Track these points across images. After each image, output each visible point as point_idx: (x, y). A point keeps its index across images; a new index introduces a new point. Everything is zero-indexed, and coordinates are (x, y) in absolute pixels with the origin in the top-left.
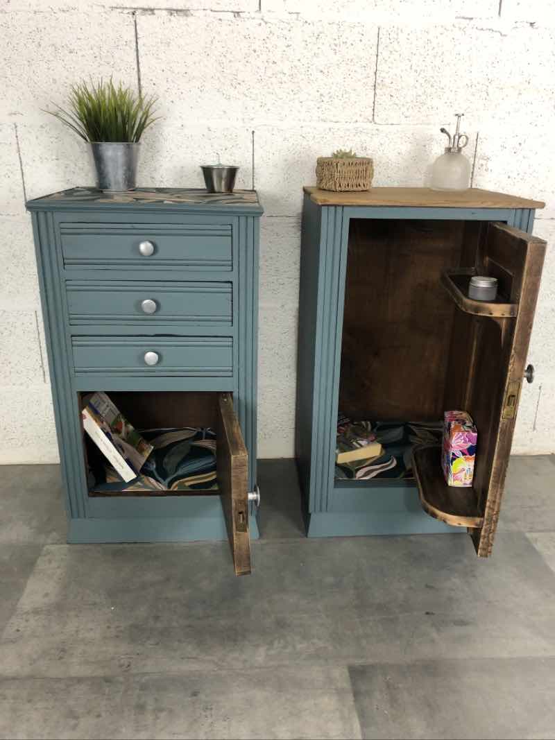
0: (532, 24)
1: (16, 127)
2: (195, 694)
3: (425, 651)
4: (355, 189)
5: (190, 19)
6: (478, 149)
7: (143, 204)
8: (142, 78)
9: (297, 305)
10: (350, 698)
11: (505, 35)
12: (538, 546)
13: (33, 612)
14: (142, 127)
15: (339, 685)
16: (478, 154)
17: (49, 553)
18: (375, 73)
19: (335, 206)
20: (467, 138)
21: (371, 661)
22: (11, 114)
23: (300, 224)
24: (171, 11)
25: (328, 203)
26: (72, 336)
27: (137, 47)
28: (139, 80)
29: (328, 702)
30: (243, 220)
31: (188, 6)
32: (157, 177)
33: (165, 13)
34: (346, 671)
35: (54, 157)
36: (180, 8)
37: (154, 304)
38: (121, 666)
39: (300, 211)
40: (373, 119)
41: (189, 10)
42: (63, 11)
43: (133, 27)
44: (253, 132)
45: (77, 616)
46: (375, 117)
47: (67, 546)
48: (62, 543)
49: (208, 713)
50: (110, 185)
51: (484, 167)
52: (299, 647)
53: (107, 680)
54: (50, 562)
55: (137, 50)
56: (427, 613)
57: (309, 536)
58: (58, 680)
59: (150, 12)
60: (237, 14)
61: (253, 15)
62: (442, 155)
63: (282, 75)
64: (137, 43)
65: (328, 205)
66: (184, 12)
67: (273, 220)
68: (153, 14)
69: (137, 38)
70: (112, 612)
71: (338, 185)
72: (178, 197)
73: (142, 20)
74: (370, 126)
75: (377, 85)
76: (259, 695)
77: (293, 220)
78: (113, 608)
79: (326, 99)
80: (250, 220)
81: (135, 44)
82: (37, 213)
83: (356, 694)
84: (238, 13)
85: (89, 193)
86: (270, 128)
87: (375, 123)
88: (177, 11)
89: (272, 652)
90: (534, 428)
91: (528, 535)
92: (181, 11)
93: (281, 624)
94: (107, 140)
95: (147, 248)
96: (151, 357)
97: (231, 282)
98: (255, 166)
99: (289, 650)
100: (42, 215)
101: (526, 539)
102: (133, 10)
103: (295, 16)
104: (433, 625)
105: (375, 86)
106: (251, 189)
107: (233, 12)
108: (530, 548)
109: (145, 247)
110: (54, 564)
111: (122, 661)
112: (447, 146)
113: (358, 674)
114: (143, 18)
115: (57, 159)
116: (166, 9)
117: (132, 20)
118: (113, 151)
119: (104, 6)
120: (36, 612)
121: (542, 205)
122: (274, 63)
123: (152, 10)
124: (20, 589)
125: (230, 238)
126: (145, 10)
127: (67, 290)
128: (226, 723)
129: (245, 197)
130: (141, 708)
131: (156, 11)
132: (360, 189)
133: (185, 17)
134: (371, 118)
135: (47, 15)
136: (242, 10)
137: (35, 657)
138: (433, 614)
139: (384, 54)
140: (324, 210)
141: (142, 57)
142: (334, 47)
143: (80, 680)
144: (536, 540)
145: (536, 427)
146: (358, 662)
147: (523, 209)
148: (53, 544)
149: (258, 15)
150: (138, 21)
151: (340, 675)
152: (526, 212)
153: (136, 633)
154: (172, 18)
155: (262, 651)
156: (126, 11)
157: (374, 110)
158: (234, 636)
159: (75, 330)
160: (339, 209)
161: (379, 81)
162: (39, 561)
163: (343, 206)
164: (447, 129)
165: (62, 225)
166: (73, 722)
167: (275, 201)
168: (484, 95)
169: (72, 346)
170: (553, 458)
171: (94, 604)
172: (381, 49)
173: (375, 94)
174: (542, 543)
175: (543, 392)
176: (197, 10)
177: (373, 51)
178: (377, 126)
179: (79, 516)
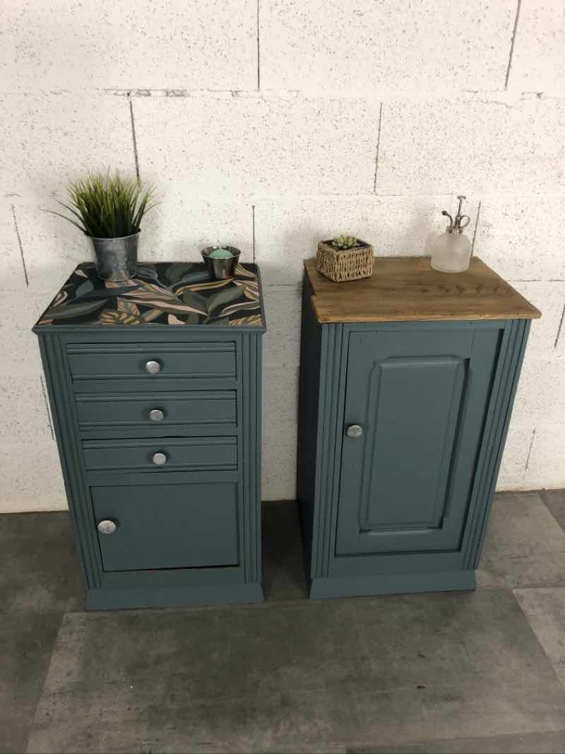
0: (539, 95)
1: (13, 208)
5: (186, 100)
6: (480, 217)
8: (139, 157)
9: (298, 364)
11: (511, 107)
12: (524, 605)
13: (59, 693)
14: (142, 212)
16: (480, 222)
17: (68, 622)
18: (377, 147)
19: (336, 323)
20: (469, 219)
22: (7, 196)
23: (301, 292)
24: (168, 93)
25: (327, 321)
26: (82, 440)
27: (133, 127)
28: (137, 158)
30: (246, 337)
31: (185, 86)
32: (158, 251)
33: (160, 93)
35: (53, 235)
36: (176, 89)
37: (161, 413)
39: (300, 279)
40: (375, 191)
41: (186, 91)
42: (55, 93)
43: (129, 109)
44: (253, 207)
45: (99, 697)
46: (376, 189)
47: (85, 613)
51: (486, 233)
52: (303, 728)
54: (70, 633)
55: (134, 131)
56: (419, 687)
57: (311, 596)
59: (145, 94)
60: (235, 93)
61: (251, 93)
63: (282, 151)
64: (133, 124)
65: (329, 323)
66: (181, 94)
67: (274, 288)
68: (149, 95)
69: (133, 119)
70: (131, 691)
71: (338, 276)
73: (138, 102)
74: (372, 198)
75: (379, 158)
77: (294, 289)
78: (132, 687)
79: (327, 173)
80: (253, 339)
81: (131, 125)
82: (44, 336)
84: (237, 92)
86: (270, 202)
87: (377, 195)
88: (173, 91)
89: (279, 735)
90: (527, 467)
91: (514, 591)
92: (178, 91)
93: (285, 702)
95: (154, 366)
96: (159, 458)
97: (236, 391)
98: (256, 239)
99: (293, 733)
100: (48, 339)
101: (512, 597)
102: (126, 92)
103: (294, 94)
104: (424, 701)
105: (377, 159)
106: (252, 261)
107: (230, 91)
108: (516, 609)
109: (152, 366)
112: (449, 226)
114: (137, 99)
115: (56, 237)
116: (163, 90)
117: (128, 102)
119: (98, 89)
121: (538, 314)
122: (275, 139)
123: (148, 90)
124: (45, 666)
125: (234, 353)
126: (140, 91)
127: (76, 401)
131: (152, 93)
133: (182, 99)
134: (372, 190)
135: (39, 98)
136: (241, 89)
138: (423, 687)
139: (386, 127)
140: (325, 327)
141: (138, 138)
142: (334, 122)
144: (522, 598)
145: (529, 465)
146: (357, 745)
147: (519, 319)
149: (258, 95)
150: (133, 102)
152: (523, 322)
153: (155, 716)
154: (169, 100)
155: (269, 733)
156: (121, 93)
157: (375, 181)
158: (243, 717)
160: (339, 326)
161: (381, 154)
162: (60, 633)
163: (343, 323)
165: (69, 346)
167: (275, 271)
168: (487, 165)
169: (83, 449)
170: (543, 494)
171: (114, 682)
172: (383, 123)
173: (377, 167)
174: (528, 600)
175: (536, 435)
176: (194, 90)
177: (375, 126)
178: (380, 198)
179: (95, 587)
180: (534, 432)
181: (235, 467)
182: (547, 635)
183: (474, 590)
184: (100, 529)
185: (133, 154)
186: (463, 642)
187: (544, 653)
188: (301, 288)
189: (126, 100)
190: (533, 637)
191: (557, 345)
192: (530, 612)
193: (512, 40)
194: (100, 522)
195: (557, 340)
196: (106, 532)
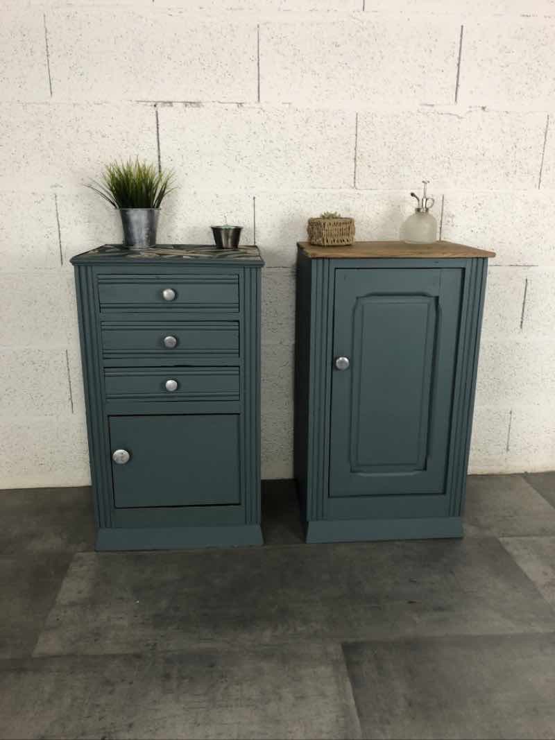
0: (483, 108)
1: (56, 197)
2: (212, 666)
3: (409, 631)
4: (340, 243)
5: (202, 109)
6: (444, 208)
7: (165, 259)
8: (161, 156)
9: (293, 342)
10: (343, 668)
11: (462, 118)
12: (509, 549)
13: (70, 605)
14: (162, 195)
15: (335, 657)
16: (445, 213)
17: (80, 558)
18: (355, 149)
19: (323, 258)
20: (433, 200)
21: (362, 639)
22: (52, 187)
23: (294, 274)
24: (186, 104)
25: (316, 256)
26: (105, 368)
27: (158, 132)
28: (159, 157)
29: (325, 670)
30: (248, 271)
31: (200, 99)
32: (173, 235)
33: (181, 105)
34: (340, 647)
35: (86, 220)
36: (192, 101)
37: (175, 340)
38: (148, 645)
39: (294, 261)
40: (355, 185)
41: (200, 102)
42: (98, 104)
43: (155, 117)
44: (254, 198)
45: (107, 608)
46: (357, 184)
47: (95, 553)
48: (90, 551)
49: (223, 680)
50: (135, 243)
51: (451, 223)
52: (299, 629)
53: (138, 656)
54: (81, 566)
55: (158, 134)
56: (411, 602)
57: (308, 542)
58: (95, 657)
59: (168, 104)
61: (253, 105)
62: (414, 215)
63: (277, 152)
64: (158, 128)
65: (318, 258)
66: (197, 104)
67: (271, 270)
68: (172, 106)
69: (158, 125)
70: (138, 605)
71: (325, 241)
72: (193, 253)
73: (162, 110)
74: (352, 191)
75: (357, 159)
76: (265, 665)
77: (288, 270)
78: (138, 602)
79: (315, 169)
80: (254, 271)
81: (156, 129)
82: (79, 267)
83: (350, 664)
84: (241, 104)
85: (118, 250)
86: (269, 194)
87: (357, 189)
88: (191, 103)
89: (277, 633)
90: (508, 450)
91: (501, 539)
92: (194, 103)
93: (284, 612)
94: (133, 207)
95: (169, 294)
96: (171, 384)
97: (238, 321)
98: (257, 226)
99: (290, 632)
100: (83, 269)
101: (499, 542)
102: (154, 104)
103: (287, 106)
104: (415, 611)
105: (355, 159)
106: (253, 244)
107: (237, 103)
108: (501, 549)
109: (167, 294)
110: (85, 568)
111: (149, 642)
112: (417, 207)
113: (350, 649)
115: (88, 222)
116: (182, 102)
117: (154, 111)
118: (139, 216)
119: (131, 101)
120: (72, 604)
121: (493, 255)
122: (271, 142)
123: (170, 103)
124: (57, 587)
125: (237, 285)
126: (164, 103)
127: (102, 330)
128: (238, 687)
129: (249, 251)
130: (167, 677)
131: (174, 104)
132: (344, 243)
133: (197, 108)
134: (353, 185)
135: (85, 107)
136: (244, 101)
137: (73, 639)
138: (415, 602)
139: (362, 133)
140: (314, 262)
141: (162, 140)
142: (320, 129)
143: (114, 656)
144: (508, 543)
145: (510, 448)
146: (351, 640)
147: (478, 258)
148: (84, 551)
149: (257, 106)
150: (159, 112)
151: (334, 649)
152: (481, 260)
153: (159, 620)
154: (187, 109)
155: (268, 633)
156: (149, 104)
157: (355, 177)
158: (245, 622)
159: (107, 363)
160: (326, 261)
161: (358, 155)
162: (71, 566)
163: (329, 259)
164: (416, 194)
165: (100, 277)
166: (110, 688)
167: (273, 254)
168: (447, 164)
169: (105, 376)
170: (526, 476)
171: (122, 598)
172: (359, 130)
173: (356, 165)
174: (512, 546)
175: (513, 416)
176: (208, 102)
177: (353, 131)
178: (358, 191)
179: (106, 526)
180: (511, 413)
181: (237, 398)
182: (533, 568)
183: (461, 538)
184: (115, 459)
185: (156, 153)
186: (452, 572)
187: (529, 580)
188: (295, 271)
189: (153, 110)
190: (518, 569)
191: (523, 326)
192: (515, 553)
193: (458, 65)
194: (115, 451)
195: (522, 322)
196: (120, 462)
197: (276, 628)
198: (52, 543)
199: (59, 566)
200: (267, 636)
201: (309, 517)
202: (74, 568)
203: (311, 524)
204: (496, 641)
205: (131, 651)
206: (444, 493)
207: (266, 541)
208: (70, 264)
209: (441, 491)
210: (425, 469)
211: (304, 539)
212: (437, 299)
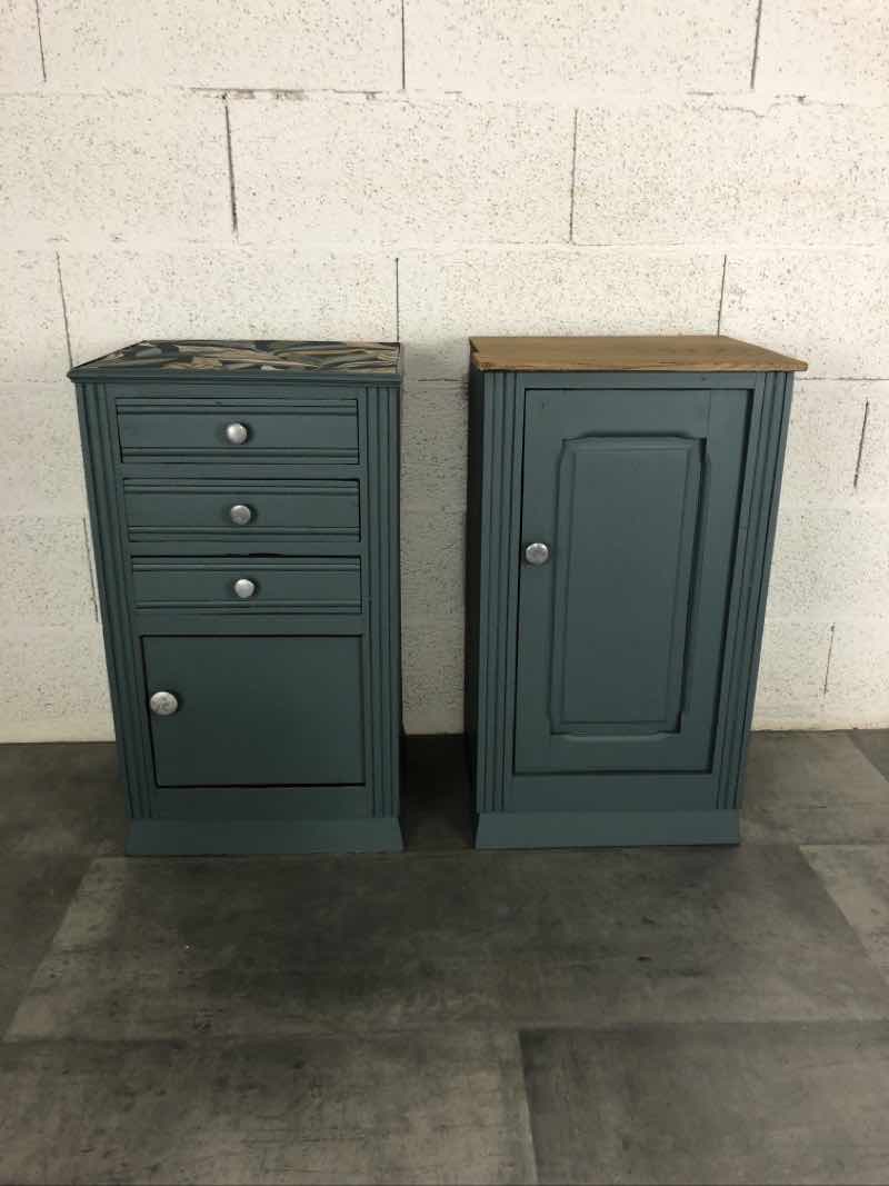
0: (801, 99)
1: (58, 257)
2: (298, 1066)
3: (634, 1012)
5: (305, 103)
6: (727, 279)
7: (233, 372)
8: (236, 186)
10: (519, 1075)
11: (761, 117)
12: (817, 866)
13: (74, 951)
15: (504, 1056)
16: (727, 287)
17: (98, 868)
18: (573, 173)
19: (505, 372)
21: (553, 1024)
22: (51, 240)
23: (467, 391)
24: (278, 93)
25: (492, 368)
26: (132, 557)
27: (229, 143)
28: (233, 188)
29: (489, 1080)
30: (373, 392)
31: (301, 85)
33: (268, 96)
34: (516, 1036)
36: (289, 88)
37: (248, 511)
38: (196, 1027)
39: (466, 371)
40: (571, 239)
41: (302, 91)
42: (124, 94)
43: (224, 117)
44: (397, 260)
45: (137, 957)
46: (574, 236)
47: (122, 860)
48: (117, 856)
49: (316, 1090)
51: (737, 305)
52: (450, 1004)
53: (178, 1045)
54: (100, 881)
55: (230, 148)
56: (642, 959)
57: (477, 846)
58: (108, 1044)
59: (246, 95)
60: (371, 95)
61: (393, 95)
63: (437, 178)
64: (229, 137)
65: (495, 371)
66: (295, 94)
67: (427, 385)
68: (253, 97)
69: (229, 132)
70: (186, 952)
72: (284, 359)
73: (236, 105)
74: (565, 248)
75: (575, 190)
76: (388, 1067)
78: (187, 947)
79: (502, 210)
80: (383, 393)
81: (226, 139)
82: (84, 387)
83: (529, 1068)
84: (373, 93)
85: (159, 351)
86: (421, 253)
87: (575, 244)
88: (286, 92)
89: (412, 1010)
90: (825, 690)
91: (803, 849)
92: (291, 92)
93: (427, 972)
95: (238, 432)
96: (244, 585)
97: (357, 480)
98: (400, 308)
99: (436, 1008)
100: (89, 388)
101: (798, 853)
102: (222, 93)
103: (454, 97)
104: (649, 975)
105: (572, 191)
106: (394, 340)
107: (365, 93)
108: (804, 869)
109: (235, 431)
110: (107, 885)
111: (198, 1020)
113: (531, 1042)
114: (236, 102)
116: (271, 90)
117: (223, 107)
119: (182, 88)
120: (78, 950)
121: (804, 367)
122: (425, 161)
123: (250, 92)
124: (57, 918)
125: (355, 418)
126: (241, 91)
127: (126, 492)
128: (340, 1106)
129: (381, 356)
130: (222, 1083)
131: (255, 94)
133: (297, 102)
134: (567, 237)
135: (101, 100)
136: (379, 89)
137: (75, 1011)
138: (649, 959)
139: (583, 146)
140: (488, 378)
141: (236, 157)
142: (511, 138)
143: (137, 1044)
144: (814, 856)
145: (829, 687)
146: (530, 1025)
147: (776, 372)
148: (105, 856)
149: (401, 97)
150: (230, 108)
151: (507, 1042)
152: (782, 376)
153: (220, 982)
154: (279, 102)
155: (398, 1009)
156: (214, 94)
157: (571, 224)
158: (358, 988)
159: (136, 549)
160: (510, 377)
161: (577, 184)
162: (84, 880)
163: (516, 372)
165: (119, 402)
166: (128, 1100)
168: (732, 202)
169: (133, 570)
170: (854, 735)
171: (161, 941)
172: (579, 139)
173: (573, 201)
174: (823, 860)
175: (837, 634)
176: (314, 90)
177: (568, 143)
178: (576, 248)
179: (142, 816)
180: (833, 628)
181: (357, 610)
182: (853, 900)
183: (737, 845)
184: (153, 707)
185: (228, 184)
186: (715, 907)
187: (847, 923)
189: (221, 104)
190: (825, 899)
191: (859, 483)
192: (827, 873)
193: (758, 21)
194: (154, 693)
195: (856, 476)
196: (162, 712)
197: (410, 999)
198: (56, 839)
199: (65, 881)
200: (395, 1015)
201: (479, 807)
202: (88, 886)
203: (483, 818)
204: (780, 1033)
205: (168, 1035)
206: (709, 771)
207: (407, 844)
208: (69, 380)
209: (703, 765)
210: (678, 729)
211: (472, 843)
212: (704, 441)
